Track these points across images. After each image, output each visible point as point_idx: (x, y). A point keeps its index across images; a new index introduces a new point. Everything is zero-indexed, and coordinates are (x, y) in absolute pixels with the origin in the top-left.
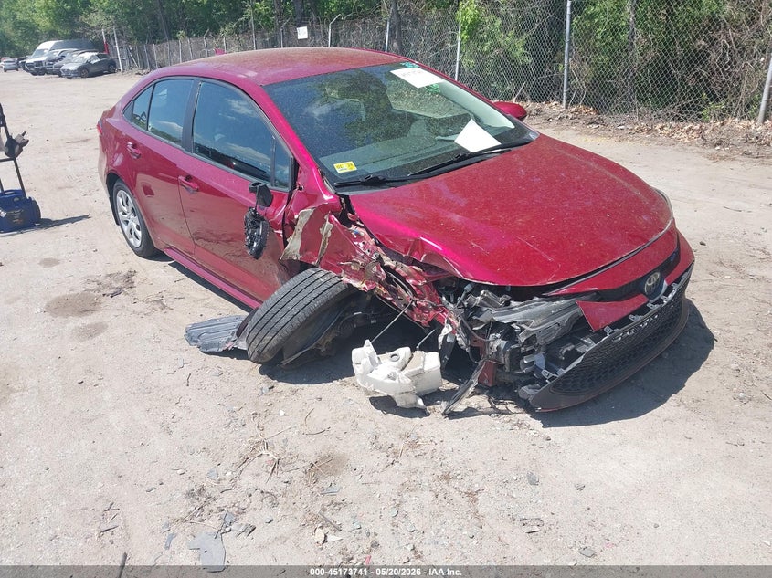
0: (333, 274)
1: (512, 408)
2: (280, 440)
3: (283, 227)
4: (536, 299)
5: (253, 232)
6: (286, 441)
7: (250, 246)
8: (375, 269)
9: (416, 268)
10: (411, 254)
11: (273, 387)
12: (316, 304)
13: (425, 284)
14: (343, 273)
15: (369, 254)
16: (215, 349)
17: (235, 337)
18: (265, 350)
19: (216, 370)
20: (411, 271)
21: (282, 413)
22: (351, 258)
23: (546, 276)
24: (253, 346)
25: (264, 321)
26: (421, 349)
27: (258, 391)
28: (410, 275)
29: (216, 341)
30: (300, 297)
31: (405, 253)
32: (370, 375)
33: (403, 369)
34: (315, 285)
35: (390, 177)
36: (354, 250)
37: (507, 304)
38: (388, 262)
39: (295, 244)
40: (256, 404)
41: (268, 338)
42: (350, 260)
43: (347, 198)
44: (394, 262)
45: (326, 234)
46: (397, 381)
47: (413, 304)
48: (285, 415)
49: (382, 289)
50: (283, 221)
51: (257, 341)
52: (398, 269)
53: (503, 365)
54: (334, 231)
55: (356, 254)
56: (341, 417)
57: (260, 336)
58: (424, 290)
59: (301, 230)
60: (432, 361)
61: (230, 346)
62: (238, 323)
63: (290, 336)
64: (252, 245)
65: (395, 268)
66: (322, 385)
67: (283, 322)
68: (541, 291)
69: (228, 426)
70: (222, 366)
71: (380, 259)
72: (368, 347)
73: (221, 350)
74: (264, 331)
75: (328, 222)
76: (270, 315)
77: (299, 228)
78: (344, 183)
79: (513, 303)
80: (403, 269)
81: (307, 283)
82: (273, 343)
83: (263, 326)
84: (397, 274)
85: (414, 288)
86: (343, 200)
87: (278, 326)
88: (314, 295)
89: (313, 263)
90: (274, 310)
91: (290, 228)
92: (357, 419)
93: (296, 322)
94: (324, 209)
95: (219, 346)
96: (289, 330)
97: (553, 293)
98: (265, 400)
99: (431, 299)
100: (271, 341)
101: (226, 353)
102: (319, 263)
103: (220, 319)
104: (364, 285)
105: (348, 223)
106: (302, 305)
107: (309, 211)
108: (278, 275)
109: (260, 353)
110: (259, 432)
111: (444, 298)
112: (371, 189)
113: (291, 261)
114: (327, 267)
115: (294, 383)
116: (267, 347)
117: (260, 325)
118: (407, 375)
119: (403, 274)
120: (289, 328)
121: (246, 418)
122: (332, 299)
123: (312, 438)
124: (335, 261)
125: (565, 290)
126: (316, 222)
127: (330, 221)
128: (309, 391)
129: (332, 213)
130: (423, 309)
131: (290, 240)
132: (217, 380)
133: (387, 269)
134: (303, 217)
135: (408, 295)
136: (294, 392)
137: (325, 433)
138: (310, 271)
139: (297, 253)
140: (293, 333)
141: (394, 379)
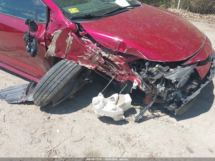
0: (74, 62)
1: (160, 113)
2: (62, 147)
3: (45, 40)
4: (179, 67)
5: (30, 44)
6: (65, 147)
7: (30, 51)
8: (97, 58)
9: (120, 56)
10: (118, 50)
11: (50, 117)
12: (69, 77)
13: (124, 64)
14: (79, 61)
15: (94, 51)
16: (16, 102)
17: (25, 95)
18: (44, 101)
19: (18, 111)
20: (117, 58)
21: (58, 131)
22: (84, 54)
23: (182, 56)
24: (37, 100)
25: (43, 87)
26: (122, 93)
27: (43, 121)
28: (117, 60)
29: (16, 97)
30: (60, 74)
31: (115, 49)
32: (103, 109)
33: (116, 104)
34: (67, 68)
35: (96, 15)
36: (86, 50)
37: (168, 70)
38: (104, 54)
39: (52, 49)
40: (43, 128)
41: (46, 96)
42: (84, 55)
43: (78, 24)
44: (108, 54)
45: (69, 42)
46: (117, 111)
47: (118, 73)
48: (60, 132)
49: (101, 67)
50: (45, 38)
51: (40, 97)
52: (110, 58)
53: (162, 97)
54: (74, 40)
55: (87, 52)
56: (88, 129)
57: (41, 95)
58: (124, 67)
59: (55, 42)
60: (127, 98)
61: (24, 100)
62: (24, 88)
63: (57, 94)
64: (30, 50)
65: (108, 57)
66: (73, 113)
67: (53, 87)
68: (180, 63)
69: (31, 143)
70: (21, 108)
71: (100, 53)
72: (100, 96)
73: (19, 102)
74: (43, 93)
75: (70, 37)
76: (45, 85)
77: (54, 40)
78: (75, 18)
79: (171, 70)
80: (112, 57)
81: (63, 67)
82: (49, 98)
83: (42, 90)
84: (109, 60)
85: (119, 66)
86: (77, 25)
87: (50, 90)
88: (67, 73)
89: (62, 57)
90: (48, 82)
91: (49, 41)
92: (96, 129)
93: (60, 87)
94: (68, 30)
95: (18, 100)
96: (57, 91)
97: (185, 64)
98: (47, 125)
99: (126, 70)
100: (47, 97)
101: (22, 103)
102: (66, 57)
103: (15, 86)
104: (90, 66)
105: (80, 36)
106: (62, 78)
107: (59, 31)
108: (43, 64)
109: (41, 103)
110: (49, 144)
111: (132, 70)
112: (87, 20)
113: (50, 57)
114: (70, 59)
115: (60, 114)
116: (45, 100)
117: (41, 90)
118: (119, 106)
119: (112, 59)
120: (56, 90)
121: (40, 137)
122: (76, 74)
123: (78, 144)
124: (74, 56)
125: (189, 62)
126: (63, 37)
127: (72, 36)
128: (68, 117)
129: (72, 32)
130: (122, 75)
131: (49, 47)
132: (20, 117)
133: (104, 58)
134: (56, 34)
135: (115, 70)
136: (61, 119)
137: (83, 140)
138: (63, 61)
139: (54, 53)
140: (58, 92)
141: (115, 110)
